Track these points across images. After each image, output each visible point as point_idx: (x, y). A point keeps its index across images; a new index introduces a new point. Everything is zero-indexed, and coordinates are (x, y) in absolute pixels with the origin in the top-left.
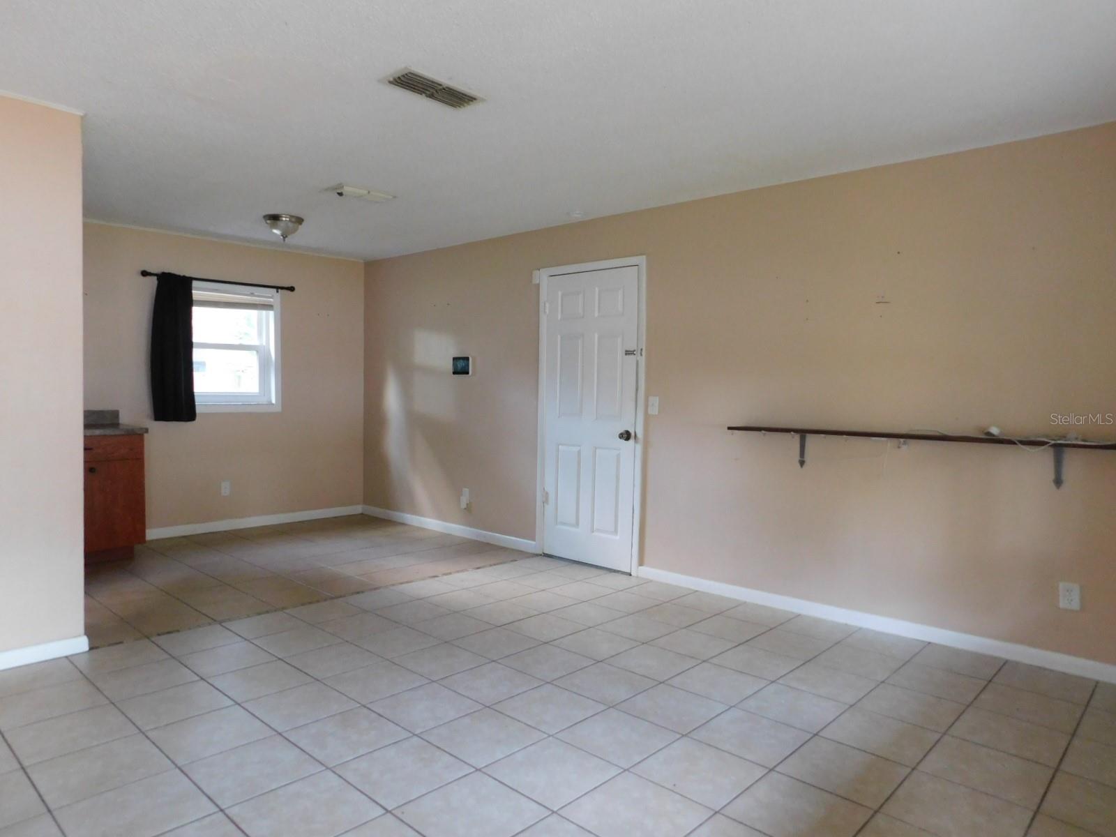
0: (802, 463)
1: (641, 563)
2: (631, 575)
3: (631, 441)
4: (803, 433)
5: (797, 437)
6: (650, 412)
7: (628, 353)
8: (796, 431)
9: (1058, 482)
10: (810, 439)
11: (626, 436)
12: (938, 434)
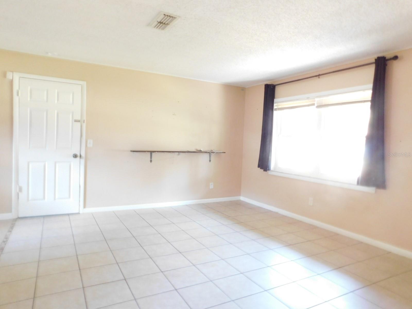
0: (151, 161)
1: (85, 207)
2: (79, 213)
3: (78, 159)
4: (151, 152)
5: (149, 153)
6: (88, 146)
7: (76, 121)
8: (148, 151)
9: (210, 161)
10: (153, 154)
11: (75, 156)
12: (187, 151)
